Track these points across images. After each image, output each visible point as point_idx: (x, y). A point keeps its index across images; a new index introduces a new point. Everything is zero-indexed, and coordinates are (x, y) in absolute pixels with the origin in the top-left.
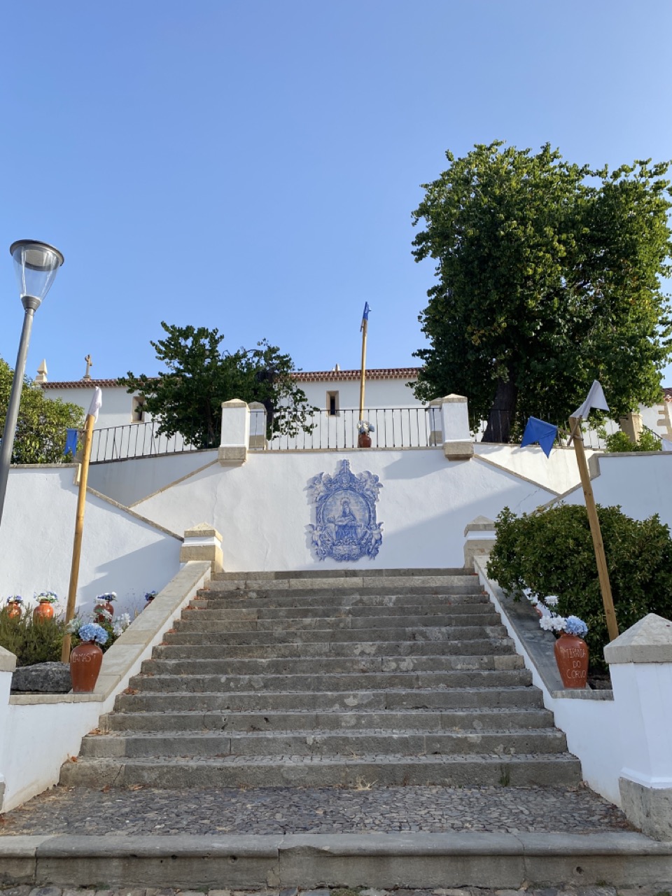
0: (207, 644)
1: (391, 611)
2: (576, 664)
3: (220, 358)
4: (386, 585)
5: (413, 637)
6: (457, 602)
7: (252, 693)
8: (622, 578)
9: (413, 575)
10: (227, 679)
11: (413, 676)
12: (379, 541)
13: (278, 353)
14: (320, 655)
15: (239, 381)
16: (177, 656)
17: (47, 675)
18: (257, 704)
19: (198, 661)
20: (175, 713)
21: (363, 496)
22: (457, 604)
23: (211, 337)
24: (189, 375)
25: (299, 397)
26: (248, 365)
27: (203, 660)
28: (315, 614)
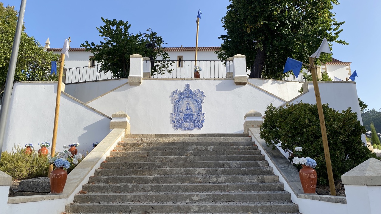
0: (122, 168)
1: (212, 153)
2: (311, 181)
3: (129, 35)
4: (208, 141)
5: (223, 166)
6: (242, 149)
7: (145, 193)
8: (332, 139)
9: (220, 136)
10: (132, 186)
11: (225, 185)
12: (203, 121)
13: (156, 35)
14: (178, 174)
15: (138, 46)
16: (107, 174)
17: (39, 184)
18: (148, 199)
19: (118, 176)
20: (106, 204)
21: (196, 101)
22: (242, 150)
23: (125, 25)
24: (114, 44)
25: (166, 56)
26: (142, 40)
27: (120, 176)
28: (175, 154)
